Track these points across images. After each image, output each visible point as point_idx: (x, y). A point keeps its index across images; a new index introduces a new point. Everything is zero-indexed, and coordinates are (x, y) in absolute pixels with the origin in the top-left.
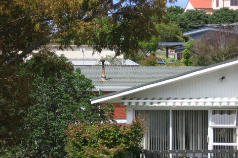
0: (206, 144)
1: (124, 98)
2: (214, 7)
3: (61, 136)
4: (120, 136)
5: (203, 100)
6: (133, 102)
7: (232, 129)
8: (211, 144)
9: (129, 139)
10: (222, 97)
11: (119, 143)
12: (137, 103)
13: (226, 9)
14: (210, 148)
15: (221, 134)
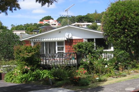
0: (55, 52)
1: (30, 39)
2: (44, 23)
3: (12, 51)
4: (33, 49)
5: (57, 38)
6: (33, 40)
7: (63, 47)
8: (57, 52)
9: (36, 50)
10: (60, 37)
11: (32, 52)
12: (35, 40)
13: (47, 23)
14: (57, 53)
15: (60, 48)
